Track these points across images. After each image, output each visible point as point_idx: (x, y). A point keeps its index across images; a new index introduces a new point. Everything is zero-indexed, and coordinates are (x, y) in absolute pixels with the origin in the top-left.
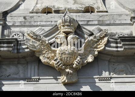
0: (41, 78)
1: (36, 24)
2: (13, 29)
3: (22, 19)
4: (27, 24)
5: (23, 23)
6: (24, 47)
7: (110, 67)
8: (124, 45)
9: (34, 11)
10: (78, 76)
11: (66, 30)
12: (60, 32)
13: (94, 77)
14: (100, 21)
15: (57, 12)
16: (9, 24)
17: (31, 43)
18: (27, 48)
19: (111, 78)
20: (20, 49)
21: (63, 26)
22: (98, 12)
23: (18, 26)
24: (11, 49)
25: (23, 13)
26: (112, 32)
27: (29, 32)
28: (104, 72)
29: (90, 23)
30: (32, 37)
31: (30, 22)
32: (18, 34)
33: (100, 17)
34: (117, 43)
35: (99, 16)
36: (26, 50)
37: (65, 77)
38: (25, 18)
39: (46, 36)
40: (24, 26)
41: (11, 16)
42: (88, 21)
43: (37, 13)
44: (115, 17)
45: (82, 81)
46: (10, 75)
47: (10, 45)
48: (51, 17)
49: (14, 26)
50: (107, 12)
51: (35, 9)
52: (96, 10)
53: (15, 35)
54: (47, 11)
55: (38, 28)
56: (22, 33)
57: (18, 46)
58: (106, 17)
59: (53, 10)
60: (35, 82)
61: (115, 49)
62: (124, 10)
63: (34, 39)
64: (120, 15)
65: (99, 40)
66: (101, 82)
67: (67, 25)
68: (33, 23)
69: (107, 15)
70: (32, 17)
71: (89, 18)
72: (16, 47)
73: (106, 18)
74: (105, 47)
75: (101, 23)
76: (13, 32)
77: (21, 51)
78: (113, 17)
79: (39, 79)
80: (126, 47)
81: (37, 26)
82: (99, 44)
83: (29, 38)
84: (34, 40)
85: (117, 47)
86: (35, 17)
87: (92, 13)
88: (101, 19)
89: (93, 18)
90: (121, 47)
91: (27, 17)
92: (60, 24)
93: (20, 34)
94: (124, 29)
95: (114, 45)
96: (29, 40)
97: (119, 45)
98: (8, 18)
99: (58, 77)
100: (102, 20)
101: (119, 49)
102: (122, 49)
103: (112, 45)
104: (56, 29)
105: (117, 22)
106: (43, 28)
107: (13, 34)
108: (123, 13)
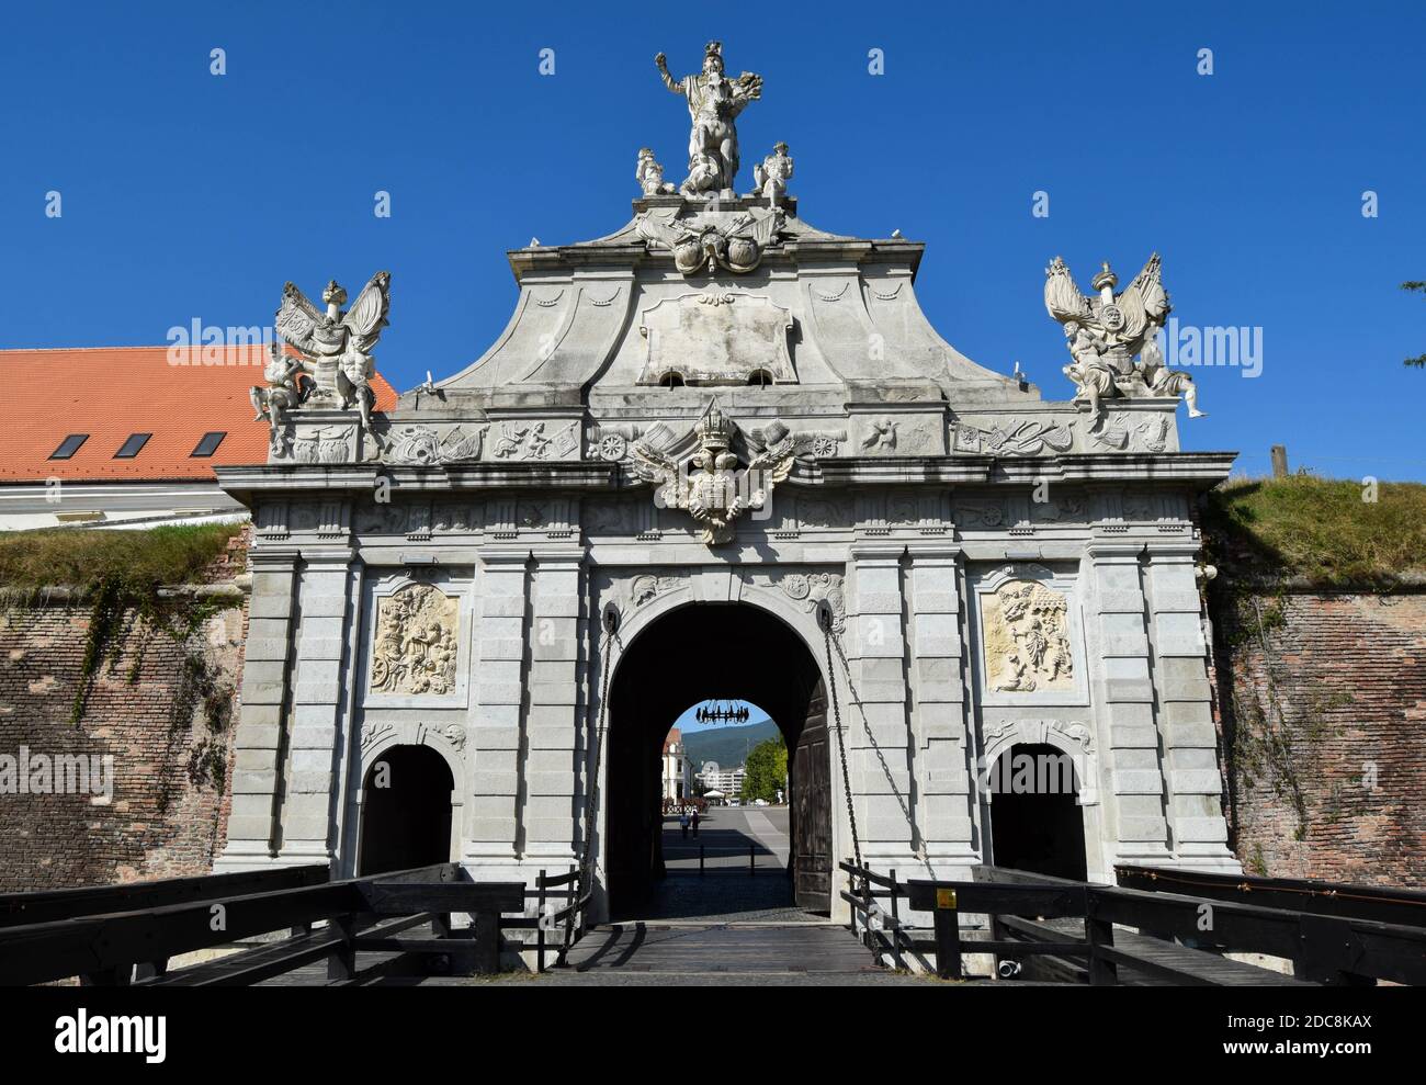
0: (663, 532)
1: (649, 415)
2: (604, 426)
3: (619, 403)
4: (632, 414)
5: (623, 412)
6: (630, 475)
7: (799, 509)
8: (824, 474)
9: (645, 380)
10: (735, 529)
11: (714, 445)
12: (700, 445)
13: (766, 531)
14: (781, 407)
15: (694, 383)
16: (595, 414)
17: (645, 469)
18: (637, 478)
19: (799, 533)
20: (623, 480)
21: (708, 436)
22: (778, 383)
23: (613, 419)
24: (607, 481)
25: (622, 386)
26: (805, 432)
27: (639, 447)
28: (785, 520)
29: (762, 413)
30: (646, 456)
31: (638, 410)
32: (614, 439)
33: (783, 397)
34: (811, 469)
35: (779, 394)
36: (635, 482)
37: (711, 534)
38: (626, 399)
39: (673, 453)
40: (627, 419)
41: (597, 395)
42: (758, 408)
43: (651, 385)
44: (813, 396)
45: (743, 538)
46: (603, 527)
47: (605, 474)
48: (682, 398)
49: (605, 418)
50: (798, 383)
51: (647, 374)
52: (775, 380)
53: (609, 440)
54: (672, 380)
55: (655, 424)
56: (623, 436)
57: (618, 474)
58: (795, 397)
59: (685, 379)
60: (653, 542)
61: (807, 481)
62: (833, 377)
63: (651, 459)
64: (824, 393)
65: (776, 462)
66: (779, 540)
67: (715, 436)
68: (644, 413)
69: (796, 394)
70: (640, 397)
71: (760, 401)
72: (615, 477)
73: (794, 402)
74: (788, 477)
75: (784, 412)
76: (606, 433)
77: (625, 484)
78: (810, 397)
79: (661, 535)
80: (829, 478)
81: (653, 419)
82: (778, 470)
83: (640, 458)
84: (650, 463)
85: (812, 477)
86: (647, 398)
87: (766, 387)
88: (783, 403)
89: (766, 401)
90: (819, 477)
91: (630, 398)
92: (701, 431)
93: (620, 438)
94: (830, 427)
95: (807, 473)
96: (641, 463)
97: (816, 473)
98: (592, 401)
99: (696, 532)
100: (786, 407)
101: (816, 481)
102: (821, 481)
103: (802, 472)
104: (692, 437)
105: (817, 411)
106: (665, 423)
107: (605, 438)
108: (828, 387)
